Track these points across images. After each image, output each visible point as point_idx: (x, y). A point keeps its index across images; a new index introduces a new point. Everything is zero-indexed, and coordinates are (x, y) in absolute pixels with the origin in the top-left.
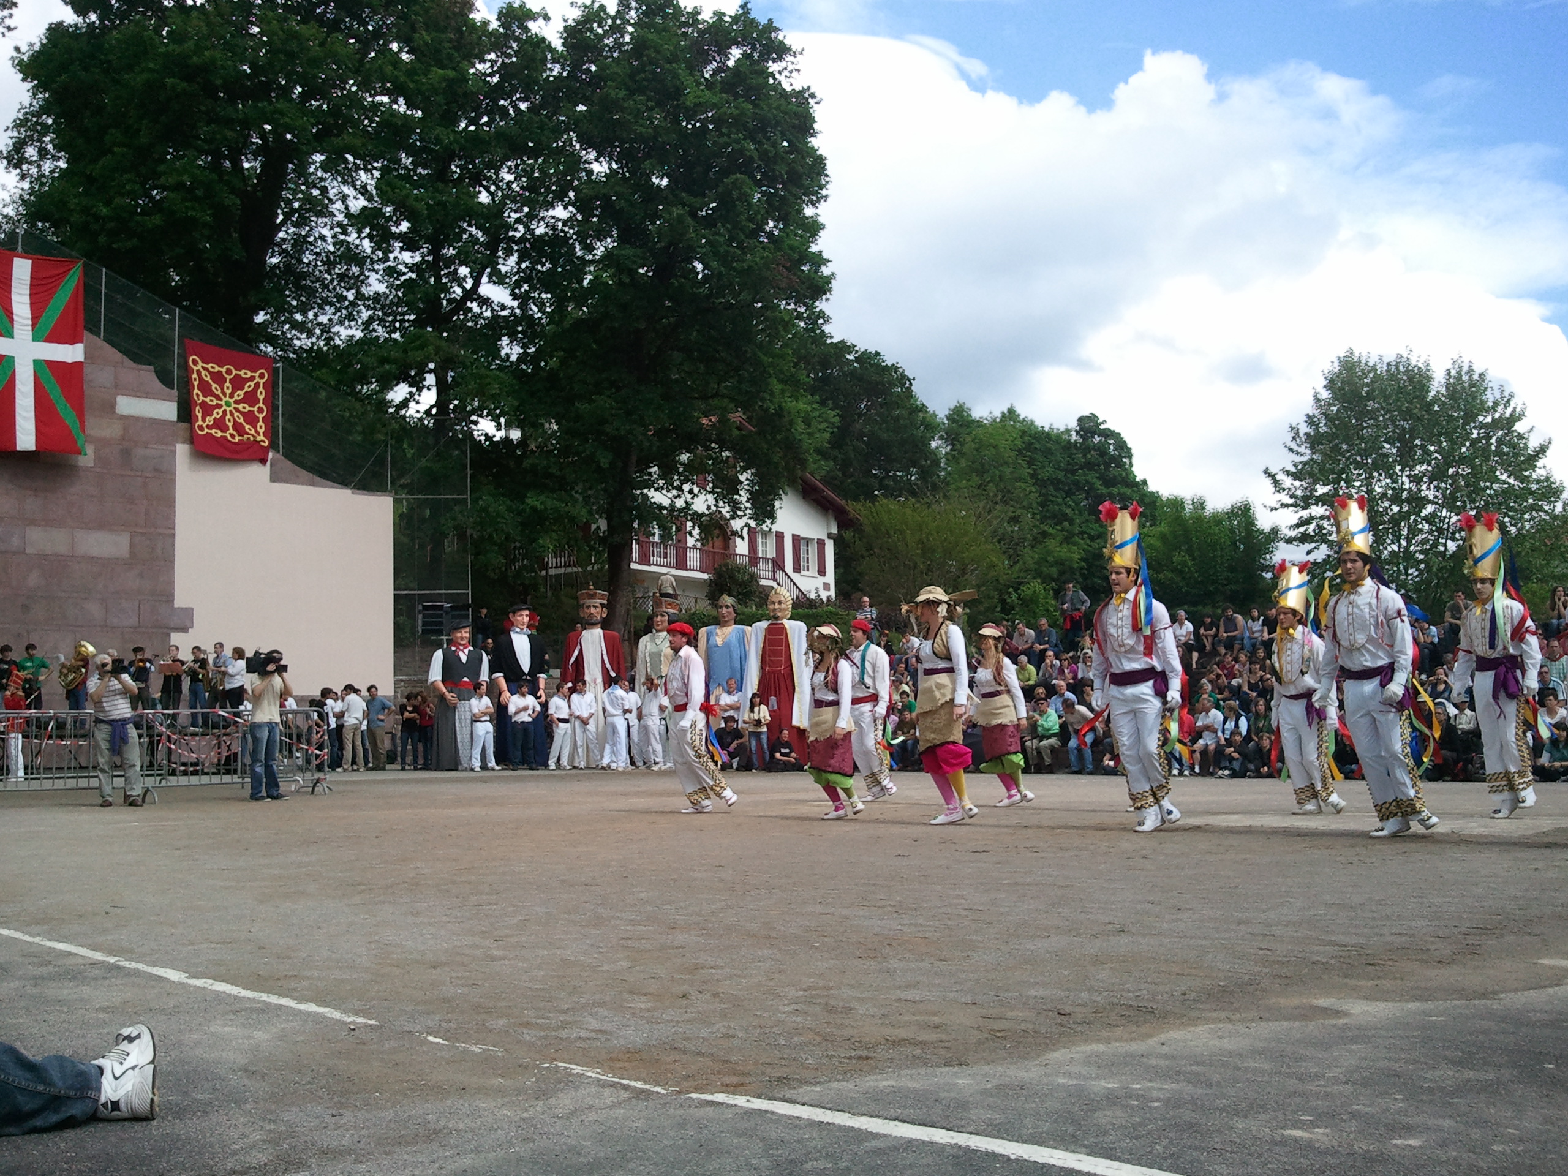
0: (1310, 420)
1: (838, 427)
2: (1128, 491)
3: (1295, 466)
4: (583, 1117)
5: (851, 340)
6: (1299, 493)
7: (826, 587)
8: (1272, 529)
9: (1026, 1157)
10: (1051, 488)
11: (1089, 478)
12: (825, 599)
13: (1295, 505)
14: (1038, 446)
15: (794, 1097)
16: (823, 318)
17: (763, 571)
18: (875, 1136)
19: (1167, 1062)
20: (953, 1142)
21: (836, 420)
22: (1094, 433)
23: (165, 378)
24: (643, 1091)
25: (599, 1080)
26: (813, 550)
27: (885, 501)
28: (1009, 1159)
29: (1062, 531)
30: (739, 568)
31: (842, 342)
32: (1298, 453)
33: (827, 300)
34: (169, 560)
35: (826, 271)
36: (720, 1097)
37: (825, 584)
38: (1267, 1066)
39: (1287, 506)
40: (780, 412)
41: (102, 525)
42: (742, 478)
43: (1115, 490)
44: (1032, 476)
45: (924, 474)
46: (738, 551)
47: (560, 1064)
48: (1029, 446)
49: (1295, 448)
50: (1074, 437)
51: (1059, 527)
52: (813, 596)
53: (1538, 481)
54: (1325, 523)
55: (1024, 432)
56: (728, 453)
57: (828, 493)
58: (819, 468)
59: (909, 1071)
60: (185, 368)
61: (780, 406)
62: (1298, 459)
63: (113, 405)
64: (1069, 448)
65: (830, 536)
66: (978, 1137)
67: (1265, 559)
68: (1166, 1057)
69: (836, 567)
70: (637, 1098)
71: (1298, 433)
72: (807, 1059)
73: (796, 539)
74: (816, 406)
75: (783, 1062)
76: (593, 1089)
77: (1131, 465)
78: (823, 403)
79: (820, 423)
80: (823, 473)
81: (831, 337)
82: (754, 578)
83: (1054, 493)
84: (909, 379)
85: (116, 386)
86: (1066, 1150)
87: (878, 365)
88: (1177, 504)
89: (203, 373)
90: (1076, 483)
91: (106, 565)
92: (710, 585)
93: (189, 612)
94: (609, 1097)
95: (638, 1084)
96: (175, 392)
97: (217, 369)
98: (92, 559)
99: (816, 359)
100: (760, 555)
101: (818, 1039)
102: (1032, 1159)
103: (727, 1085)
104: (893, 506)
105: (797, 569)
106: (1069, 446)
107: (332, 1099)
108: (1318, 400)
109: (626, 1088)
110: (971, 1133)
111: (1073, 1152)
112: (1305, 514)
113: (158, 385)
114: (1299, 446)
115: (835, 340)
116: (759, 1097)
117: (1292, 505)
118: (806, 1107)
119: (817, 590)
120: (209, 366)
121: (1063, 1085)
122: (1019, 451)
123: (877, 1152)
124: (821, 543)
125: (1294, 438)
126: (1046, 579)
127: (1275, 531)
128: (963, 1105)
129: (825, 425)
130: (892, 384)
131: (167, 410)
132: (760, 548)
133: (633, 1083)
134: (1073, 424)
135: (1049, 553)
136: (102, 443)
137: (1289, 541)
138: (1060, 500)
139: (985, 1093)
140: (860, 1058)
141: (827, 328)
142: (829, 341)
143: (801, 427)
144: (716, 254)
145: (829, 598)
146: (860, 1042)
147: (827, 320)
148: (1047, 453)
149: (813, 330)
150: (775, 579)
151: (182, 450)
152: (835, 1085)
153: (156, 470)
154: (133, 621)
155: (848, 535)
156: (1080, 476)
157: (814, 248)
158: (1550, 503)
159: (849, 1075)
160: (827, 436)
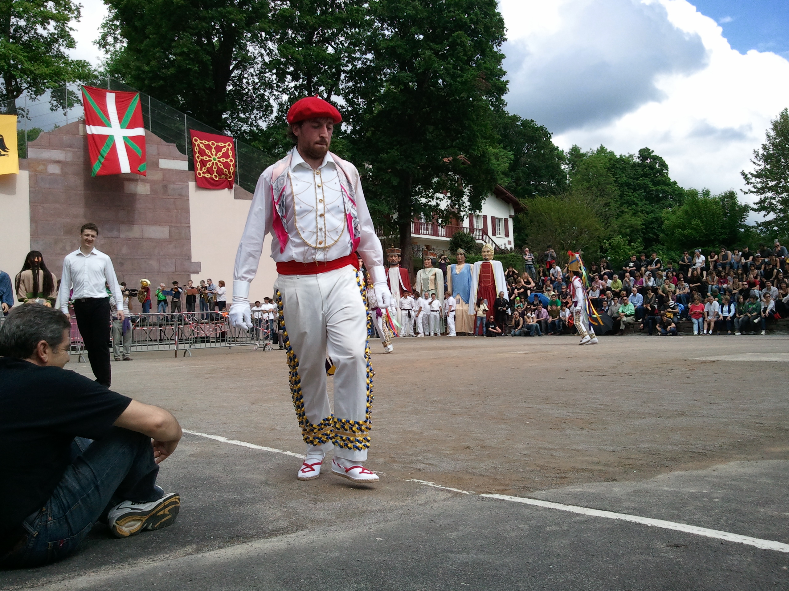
0: (765, 147)
1: (513, 161)
2: (666, 188)
3: (757, 172)
4: (432, 505)
5: (518, 114)
6: (759, 186)
7: (509, 242)
9: (656, 525)
10: (626, 188)
11: (645, 181)
12: (509, 249)
13: (757, 192)
14: (618, 166)
15: (533, 496)
16: (504, 104)
17: (477, 235)
18: (578, 515)
19: (718, 480)
20: (618, 518)
21: (512, 157)
22: (648, 158)
23: (181, 149)
24: (458, 493)
25: (435, 487)
26: (502, 224)
27: (539, 197)
28: (647, 526)
29: (633, 209)
30: (465, 235)
31: (514, 116)
32: (758, 165)
33: (506, 94)
34: (189, 239)
35: (505, 78)
36: (497, 496)
37: (508, 241)
38: (770, 481)
39: (753, 192)
40: (484, 155)
41: (156, 223)
42: (465, 189)
43: (659, 188)
44: (615, 181)
45: (558, 183)
46: (464, 226)
47: (415, 480)
48: (613, 166)
49: (757, 162)
50: (637, 160)
51: (630, 208)
52: (503, 247)
54: (774, 201)
55: (611, 159)
56: (458, 176)
57: (509, 194)
58: (504, 182)
59: (587, 484)
60: (191, 144)
61: (483, 152)
62: (758, 168)
63: (157, 164)
64: (635, 167)
65: (510, 217)
66: (630, 516)
67: (741, 221)
68: (717, 477)
69: (514, 233)
70: (456, 496)
71: (758, 155)
72: (535, 478)
73: (493, 219)
74: (501, 149)
75: (523, 479)
76: (433, 492)
77: (667, 173)
78: (505, 148)
79: (503, 158)
80: (507, 184)
81: (508, 114)
82: (473, 239)
83: (627, 190)
84: (549, 134)
85: (159, 154)
86: (676, 522)
87: (533, 127)
88: (693, 194)
89: (201, 145)
90: (639, 185)
91: (158, 242)
92: (451, 244)
93: (199, 264)
94: (442, 496)
95: (455, 490)
96: (187, 156)
97: (207, 143)
98: (151, 240)
99: (501, 125)
100: (475, 227)
101: (539, 468)
102: (659, 526)
103: (498, 490)
104: (542, 199)
105: (494, 234)
106: (634, 165)
107: (310, 497)
108: (768, 136)
109: (449, 491)
110: (626, 514)
111: (679, 523)
112: (763, 196)
113: (179, 153)
114: (759, 161)
115: (510, 115)
116: (516, 496)
117: (755, 192)
118: (540, 501)
119: (505, 245)
120: (203, 142)
121: (667, 491)
122: (608, 168)
123: (580, 522)
124: (506, 221)
125: (756, 157)
126: (624, 235)
127: (747, 205)
128: (619, 500)
129: (506, 159)
130: (540, 136)
131: (184, 165)
132: (475, 224)
133: (452, 489)
134: (636, 153)
135: (625, 221)
136: (153, 183)
137: (755, 210)
138: (630, 194)
139: (628, 494)
140: (561, 478)
141: (506, 109)
142: (507, 116)
143: (494, 161)
144: (448, 74)
145: (511, 249)
146: (560, 470)
147: (506, 105)
148: (623, 169)
149: (498, 110)
150: (483, 240)
151: (192, 185)
152: (551, 490)
153: (179, 195)
154: (172, 269)
155: (520, 216)
156: (641, 181)
157: (499, 67)
159: (558, 486)
160: (507, 165)
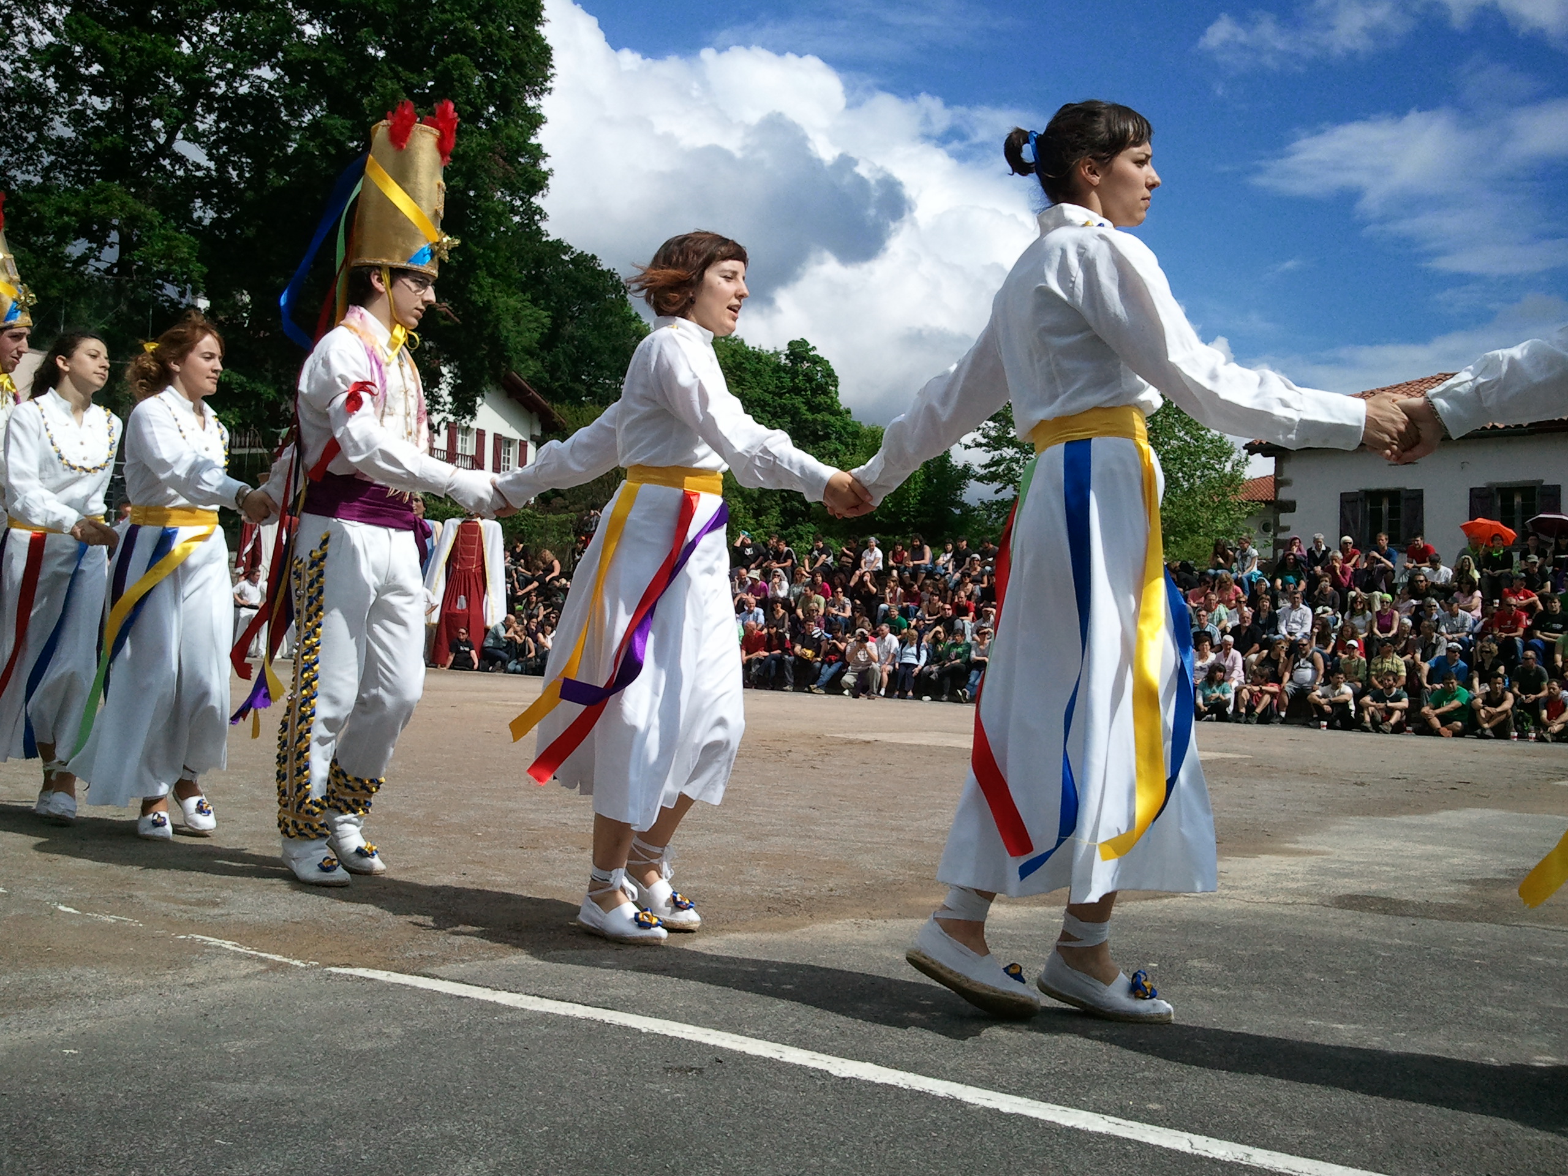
1: (549, 329)
2: (832, 419)
4: (215, 987)
6: (993, 433)
8: (965, 466)
9: (657, 1030)
11: (795, 401)
13: (988, 445)
14: (748, 367)
15: (437, 973)
16: (540, 214)
18: (511, 1009)
20: (588, 1016)
21: (547, 321)
22: (803, 359)
24: (281, 964)
25: (235, 951)
26: (515, 450)
27: (592, 408)
28: (640, 1032)
31: (559, 242)
33: (543, 196)
35: (544, 166)
36: (361, 972)
39: (981, 445)
40: (488, 307)
42: (445, 370)
43: (819, 417)
47: (198, 937)
48: (739, 366)
50: (783, 360)
53: (1212, 442)
56: (431, 343)
57: (533, 393)
58: (527, 368)
61: (488, 301)
64: (777, 371)
65: (533, 438)
66: (613, 1012)
70: (275, 970)
73: (497, 438)
74: (527, 304)
76: (229, 961)
77: (836, 392)
78: (534, 302)
79: (530, 321)
80: (531, 374)
81: (548, 235)
86: (696, 1025)
87: (594, 269)
94: (244, 968)
95: (278, 958)
99: (530, 256)
100: (459, 452)
102: (662, 1032)
103: (369, 961)
106: (778, 368)
109: (263, 960)
110: (606, 1008)
111: (702, 1027)
112: (996, 454)
115: (550, 239)
116: (401, 972)
117: (985, 445)
123: (511, 1024)
124: (523, 446)
127: (967, 468)
129: (533, 325)
130: (605, 290)
132: (459, 444)
133: (271, 956)
134: (783, 348)
137: (981, 479)
141: (543, 226)
142: (544, 239)
143: (510, 324)
147: (544, 217)
148: (756, 373)
149: (528, 226)
152: (479, 963)
156: (786, 399)
157: (533, 141)
158: (1220, 462)
160: (537, 336)
